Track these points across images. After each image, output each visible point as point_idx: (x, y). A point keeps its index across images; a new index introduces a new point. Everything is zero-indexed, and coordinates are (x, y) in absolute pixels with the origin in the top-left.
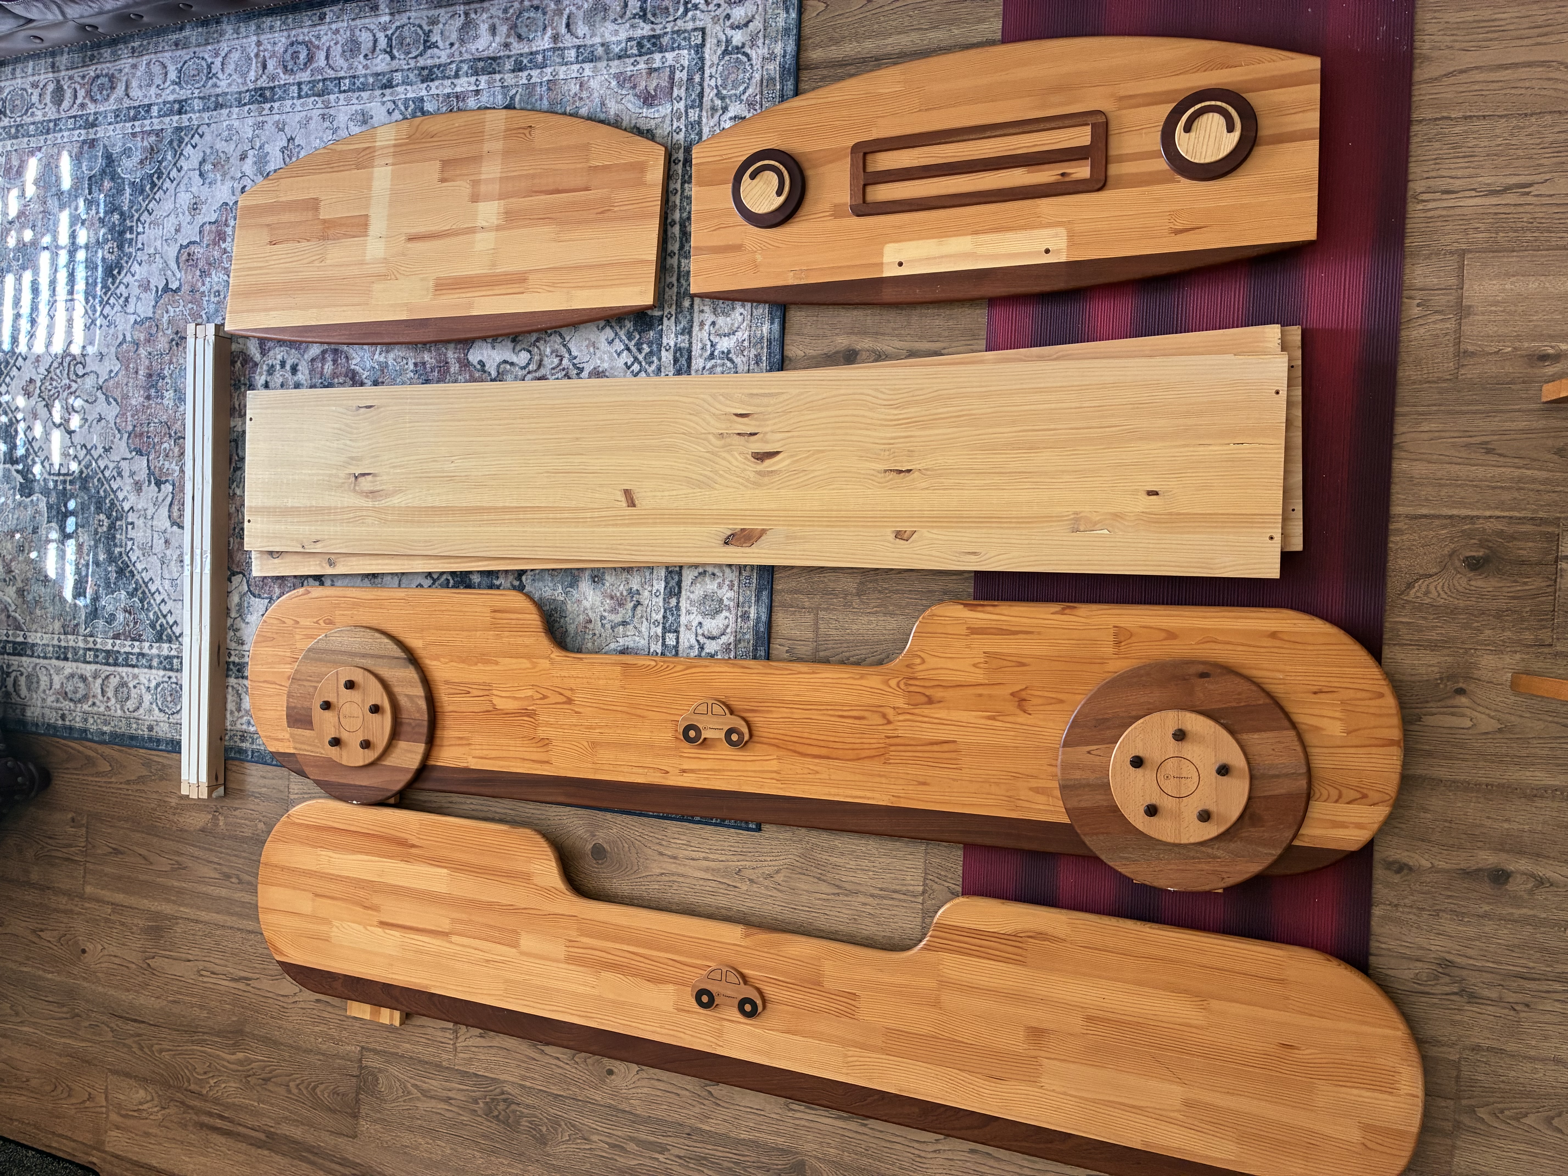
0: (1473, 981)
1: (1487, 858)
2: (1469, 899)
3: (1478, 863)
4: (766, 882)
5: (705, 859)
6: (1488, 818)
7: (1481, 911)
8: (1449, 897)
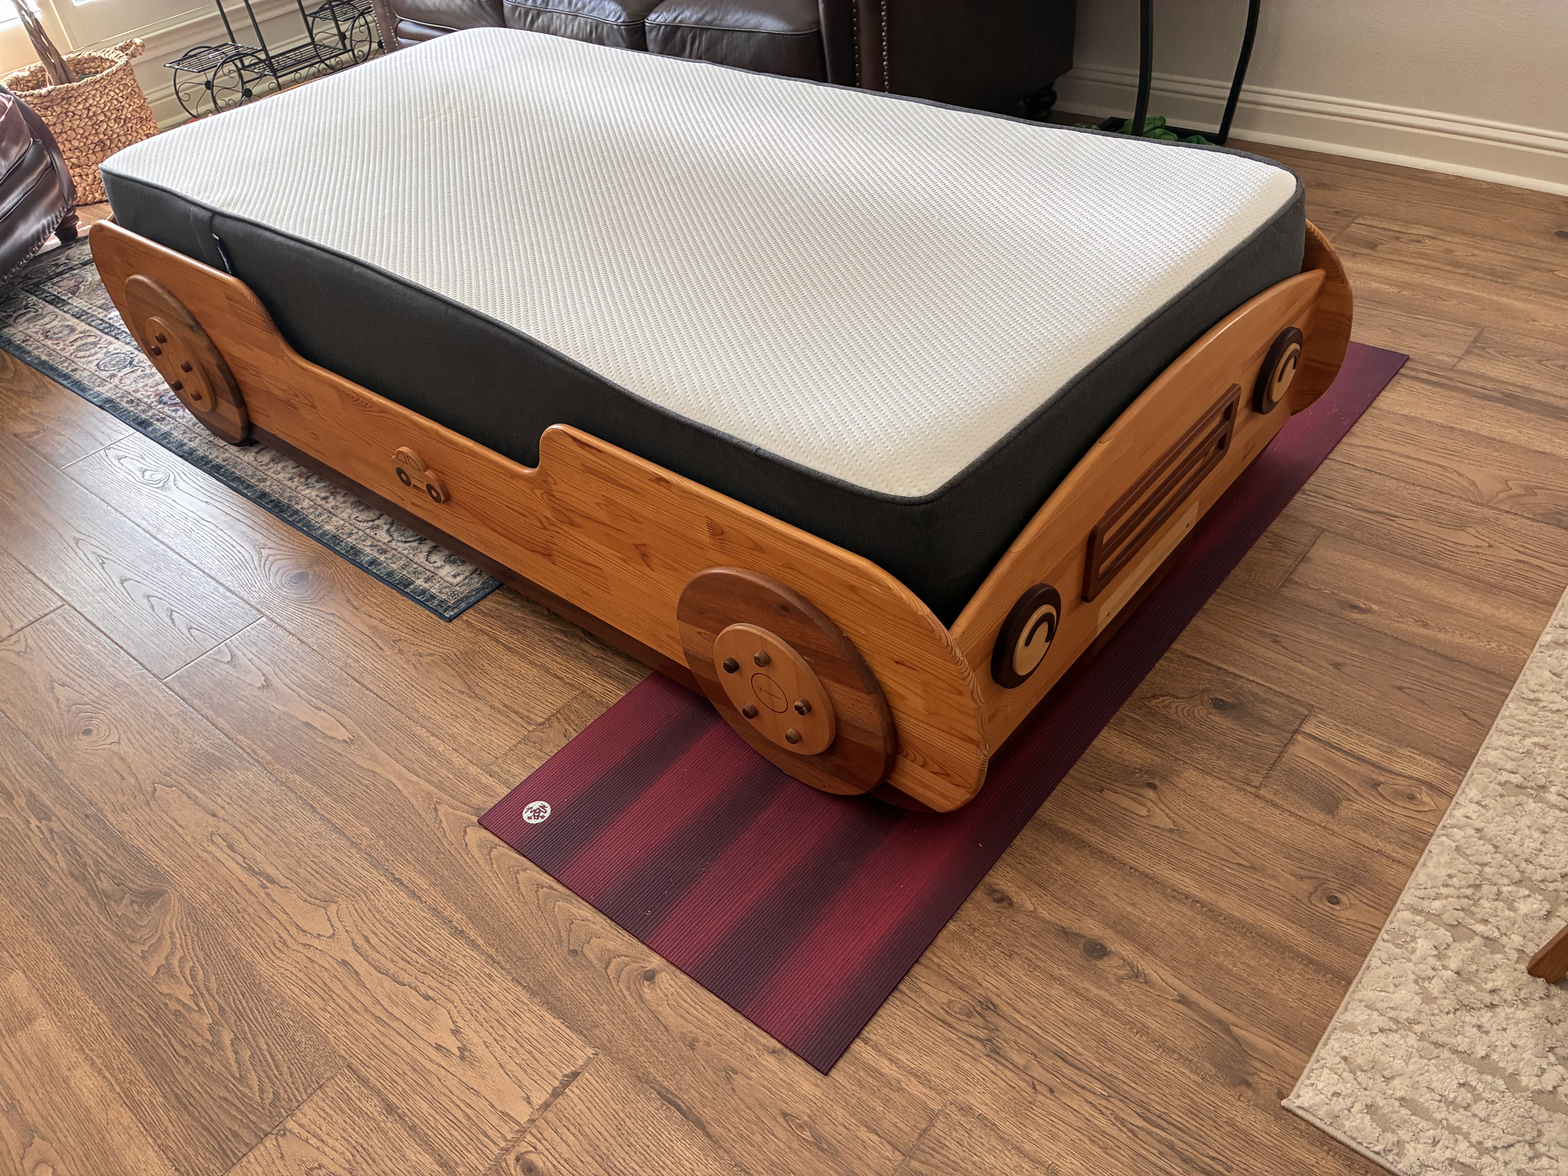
0: (1007, 1035)
1: (1093, 928)
2: (1052, 956)
3: (1081, 928)
4: (413, 659)
5: (381, 620)
6: (1117, 895)
7: (1056, 973)
8: (1032, 945)
